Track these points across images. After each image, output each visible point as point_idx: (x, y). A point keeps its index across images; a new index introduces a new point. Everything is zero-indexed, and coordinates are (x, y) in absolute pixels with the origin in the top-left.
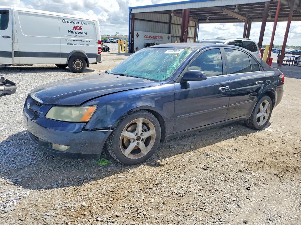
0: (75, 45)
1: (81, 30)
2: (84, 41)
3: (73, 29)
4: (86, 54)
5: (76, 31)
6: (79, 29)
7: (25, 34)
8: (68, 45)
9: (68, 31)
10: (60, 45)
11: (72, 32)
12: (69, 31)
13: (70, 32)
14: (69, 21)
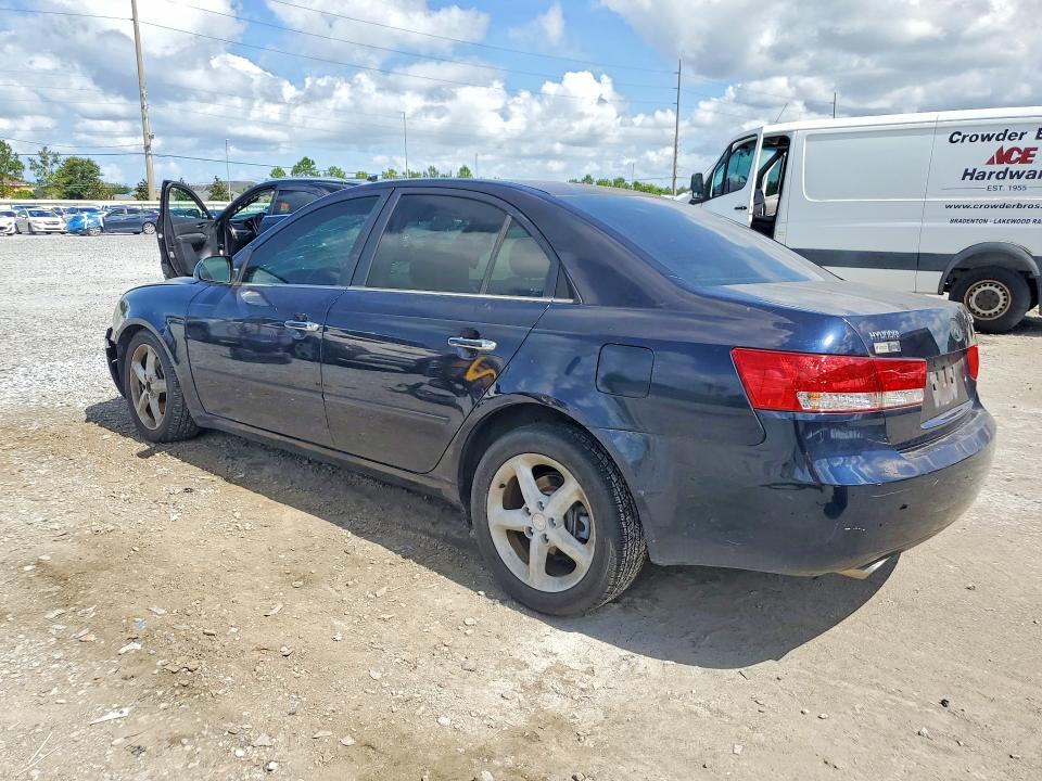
0: (983, 225)
1: (1031, 162)
2: (1031, 207)
3: (991, 162)
4: (1036, 259)
5: (1002, 167)
6: (1017, 159)
7: (811, 197)
8: (954, 224)
9: (966, 174)
10: (919, 224)
11: (983, 175)
12: (970, 171)
13: (972, 175)
14: (980, 134)
